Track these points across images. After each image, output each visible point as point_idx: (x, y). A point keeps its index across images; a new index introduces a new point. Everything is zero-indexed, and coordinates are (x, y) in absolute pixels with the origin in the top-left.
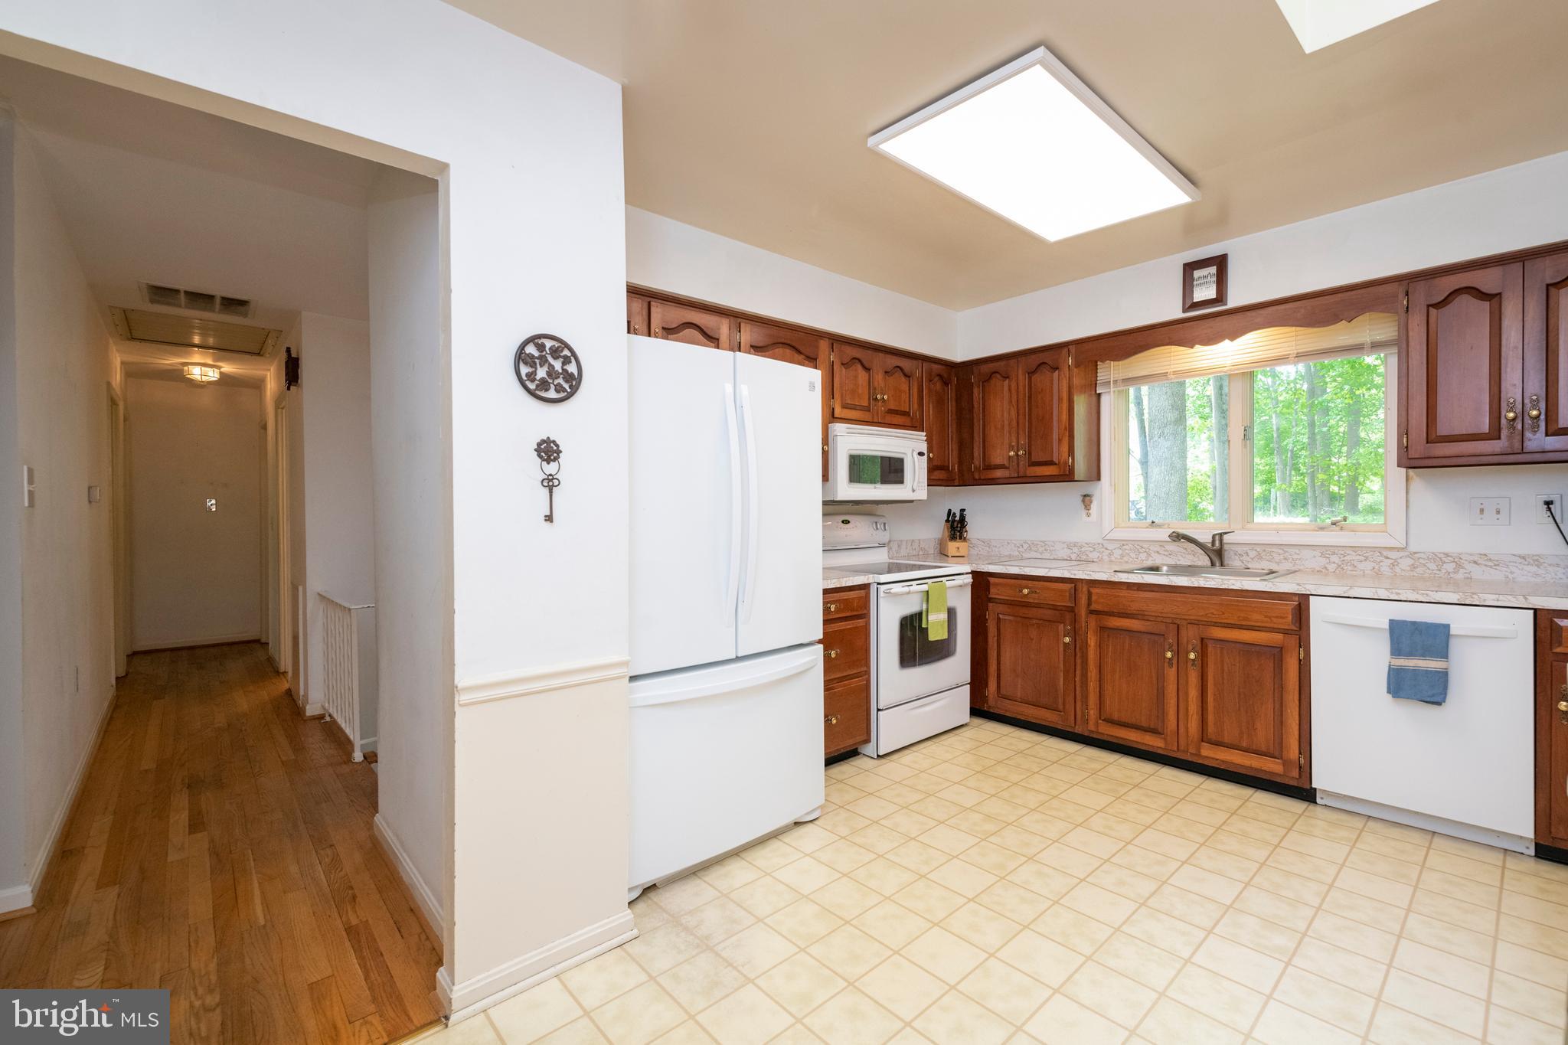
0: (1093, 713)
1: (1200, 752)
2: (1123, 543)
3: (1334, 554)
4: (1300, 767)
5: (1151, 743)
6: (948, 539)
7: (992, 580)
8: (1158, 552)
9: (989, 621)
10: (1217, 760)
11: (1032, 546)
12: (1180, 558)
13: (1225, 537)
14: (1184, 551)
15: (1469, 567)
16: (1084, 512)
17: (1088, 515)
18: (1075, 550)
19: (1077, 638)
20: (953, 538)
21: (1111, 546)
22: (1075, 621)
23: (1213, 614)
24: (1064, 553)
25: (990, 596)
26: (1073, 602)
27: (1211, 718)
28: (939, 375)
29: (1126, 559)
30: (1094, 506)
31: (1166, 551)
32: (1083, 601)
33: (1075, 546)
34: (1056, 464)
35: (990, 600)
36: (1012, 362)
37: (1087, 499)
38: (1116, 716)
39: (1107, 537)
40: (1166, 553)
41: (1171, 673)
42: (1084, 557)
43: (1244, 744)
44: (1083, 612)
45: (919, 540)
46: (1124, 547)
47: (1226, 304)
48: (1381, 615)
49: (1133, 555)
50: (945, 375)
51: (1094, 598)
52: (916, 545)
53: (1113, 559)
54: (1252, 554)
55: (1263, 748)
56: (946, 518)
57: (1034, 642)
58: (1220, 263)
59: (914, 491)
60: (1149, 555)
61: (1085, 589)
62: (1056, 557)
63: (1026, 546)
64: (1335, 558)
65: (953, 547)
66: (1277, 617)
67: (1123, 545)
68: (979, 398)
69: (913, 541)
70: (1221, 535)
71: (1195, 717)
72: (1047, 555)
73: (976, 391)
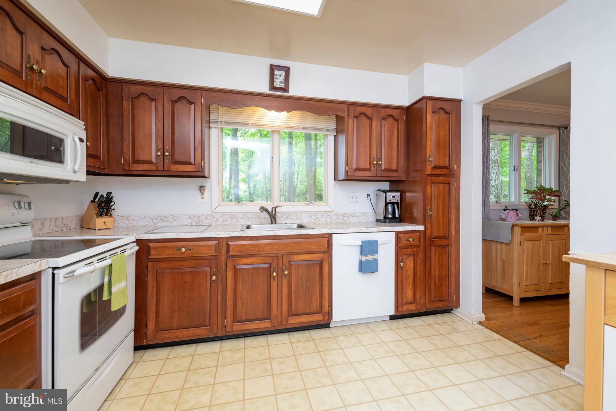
0: (229, 320)
1: (288, 322)
2: (224, 214)
3: (313, 215)
4: (329, 314)
5: (263, 327)
6: (95, 216)
7: (151, 245)
8: (243, 218)
9: (149, 276)
10: (295, 323)
11: (163, 218)
12: (253, 220)
13: (277, 209)
14: (256, 217)
15: (350, 217)
16: (200, 196)
17: (203, 198)
18: (195, 219)
19: (219, 275)
20: (100, 215)
21: (216, 216)
22: (217, 265)
23: (295, 248)
24: (188, 221)
25: (150, 257)
26: (217, 252)
27: (293, 302)
28: (93, 79)
29: (225, 223)
30: (206, 193)
31: (247, 217)
32: (224, 250)
33: (195, 217)
34: (192, 164)
35: (150, 260)
36: (159, 90)
37: (202, 188)
38: (244, 318)
39: (216, 210)
40: (247, 218)
41: (274, 284)
42: (200, 223)
43: (307, 311)
44: (223, 258)
45: (63, 218)
46: (225, 216)
47: (288, 92)
48: (357, 240)
49: (229, 220)
50: (98, 82)
51: (231, 248)
52: (59, 222)
53: (218, 223)
54: (284, 217)
55: (315, 311)
56: (92, 199)
57: (188, 284)
58: (287, 70)
59: (75, 172)
60: (238, 220)
61: (225, 243)
62: (181, 224)
63: (159, 218)
64: (313, 217)
65: (100, 222)
66: (321, 246)
67: (224, 215)
68: (129, 110)
69: (56, 219)
70: (275, 208)
71: (285, 304)
72: (175, 224)
73: (125, 103)
